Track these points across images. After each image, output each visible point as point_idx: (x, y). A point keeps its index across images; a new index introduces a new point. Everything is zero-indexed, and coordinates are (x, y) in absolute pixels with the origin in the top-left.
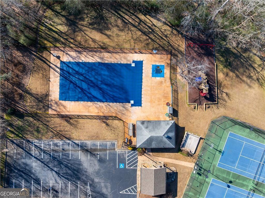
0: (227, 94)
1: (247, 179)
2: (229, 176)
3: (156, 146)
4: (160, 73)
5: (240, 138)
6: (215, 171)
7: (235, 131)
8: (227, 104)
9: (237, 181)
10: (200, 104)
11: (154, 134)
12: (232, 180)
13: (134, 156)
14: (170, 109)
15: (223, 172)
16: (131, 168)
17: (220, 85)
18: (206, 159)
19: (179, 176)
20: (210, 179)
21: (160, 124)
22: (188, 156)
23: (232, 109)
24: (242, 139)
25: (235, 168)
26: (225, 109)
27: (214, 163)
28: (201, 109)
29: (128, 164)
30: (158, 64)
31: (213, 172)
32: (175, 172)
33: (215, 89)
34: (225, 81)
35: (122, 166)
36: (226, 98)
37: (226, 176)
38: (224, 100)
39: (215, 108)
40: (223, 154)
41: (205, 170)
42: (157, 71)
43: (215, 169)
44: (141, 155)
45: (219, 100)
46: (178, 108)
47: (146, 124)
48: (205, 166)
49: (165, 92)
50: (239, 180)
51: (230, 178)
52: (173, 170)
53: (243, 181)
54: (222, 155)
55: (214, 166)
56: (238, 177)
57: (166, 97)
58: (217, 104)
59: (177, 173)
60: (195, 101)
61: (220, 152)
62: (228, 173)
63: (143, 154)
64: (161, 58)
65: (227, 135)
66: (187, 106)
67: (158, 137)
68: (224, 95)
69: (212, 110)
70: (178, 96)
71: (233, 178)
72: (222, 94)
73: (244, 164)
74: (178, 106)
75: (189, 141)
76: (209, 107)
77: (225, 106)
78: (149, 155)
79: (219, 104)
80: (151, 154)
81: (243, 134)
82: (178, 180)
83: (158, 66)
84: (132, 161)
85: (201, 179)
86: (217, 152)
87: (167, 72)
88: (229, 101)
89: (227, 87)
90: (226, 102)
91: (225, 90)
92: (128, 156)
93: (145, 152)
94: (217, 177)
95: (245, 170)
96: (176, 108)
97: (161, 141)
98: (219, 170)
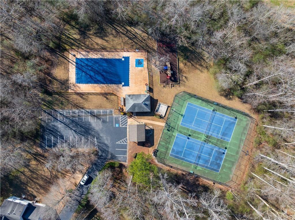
0: (185, 77)
1: (201, 133)
2: (189, 132)
3: (138, 110)
4: (141, 64)
5: (195, 106)
6: (179, 128)
7: (192, 101)
8: (186, 84)
9: (194, 135)
10: (168, 84)
11: (136, 102)
12: (191, 134)
13: (125, 119)
14: (147, 87)
15: (185, 129)
16: (123, 126)
17: (180, 71)
18: (173, 120)
19: (155, 132)
20: (176, 134)
21: (140, 96)
22: (161, 118)
23: (189, 87)
24: (197, 107)
25: (192, 126)
26: (185, 87)
27: (178, 123)
28: (168, 87)
29: (121, 124)
30: (139, 58)
31: (178, 129)
32: (152, 129)
33: (177, 74)
34: (184, 69)
35: (117, 125)
36: (185, 80)
37: (187, 131)
38: (184, 81)
39: (178, 86)
40: (184, 116)
41: (172, 127)
42: (139, 63)
43: (179, 127)
44: (129, 118)
45: (180, 81)
46: (153, 87)
47: (131, 96)
48: (172, 125)
49: (144, 77)
50: (195, 134)
51: (189, 133)
52: (151, 128)
53: (198, 135)
54: (183, 118)
55: (178, 125)
56: (195, 132)
57: (145, 80)
58: (179, 84)
59: (153, 130)
60: (164, 82)
61: (182, 115)
62: (188, 130)
63: (131, 117)
64: (142, 55)
65: (186, 104)
66: (159, 86)
67: (139, 104)
68: (184, 78)
69: (176, 88)
70: (153, 79)
71: (191, 133)
72: (182, 77)
73: (199, 123)
74: (153, 85)
75: (160, 108)
76: (173, 86)
77: (184, 85)
78: (135, 118)
79: (180, 84)
80: (136, 117)
81: (197, 103)
82: (155, 134)
83: (139, 60)
84: (124, 122)
85: (170, 134)
86: (180, 116)
87: (145, 63)
88: (187, 82)
89: (186, 73)
90: (185, 82)
91: (184, 75)
92: (121, 119)
93: (132, 116)
94: (180, 132)
95: (199, 127)
96: (152, 87)
97: (141, 107)
98: (181, 127)
